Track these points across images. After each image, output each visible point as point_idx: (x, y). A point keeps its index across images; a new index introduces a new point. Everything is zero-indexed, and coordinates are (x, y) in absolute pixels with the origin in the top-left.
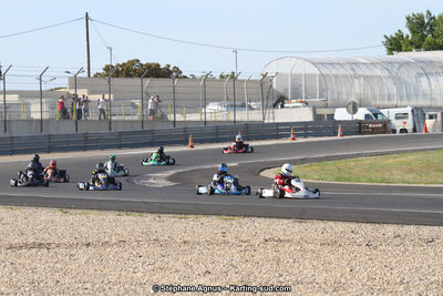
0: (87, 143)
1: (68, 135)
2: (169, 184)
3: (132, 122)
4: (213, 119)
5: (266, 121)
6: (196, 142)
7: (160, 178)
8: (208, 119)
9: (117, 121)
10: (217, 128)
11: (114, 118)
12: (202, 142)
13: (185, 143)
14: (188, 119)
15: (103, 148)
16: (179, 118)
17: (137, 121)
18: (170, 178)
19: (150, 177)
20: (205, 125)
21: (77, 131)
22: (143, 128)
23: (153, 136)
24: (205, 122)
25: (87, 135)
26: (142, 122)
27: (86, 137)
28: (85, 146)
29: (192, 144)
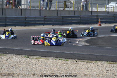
0: (45, 22)
1: (35, 18)
2: (86, 44)
3: (69, 11)
4: (112, 11)
6: (102, 22)
7: (81, 41)
8: (110, 10)
9: (61, 11)
10: (114, 16)
11: (60, 9)
12: (106, 23)
13: (97, 23)
14: (99, 10)
15: (53, 24)
16: (94, 9)
17: (72, 11)
18: (86, 41)
19: (76, 41)
20: (108, 14)
21: (40, 15)
22: (75, 15)
23: (80, 19)
24: (108, 12)
25: (46, 18)
26: (75, 11)
27: (45, 19)
28: (44, 23)
29: (100, 24)
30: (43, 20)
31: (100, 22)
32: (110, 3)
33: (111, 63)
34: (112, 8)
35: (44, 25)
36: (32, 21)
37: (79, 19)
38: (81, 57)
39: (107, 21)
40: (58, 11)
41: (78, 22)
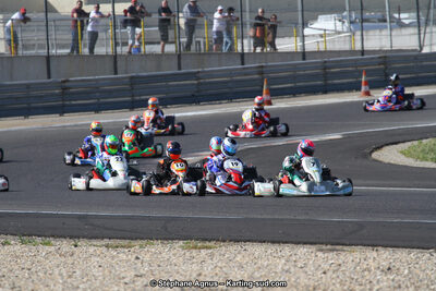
0: (64, 100)
1: (28, 86)
4: (322, 48)
5: (426, 50)
8: (311, 46)
9: (128, 57)
10: (325, 66)
11: (122, 50)
12: (294, 92)
15: (98, 109)
17: (169, 55)
20: (304, 59)
21: (49, 77)
22: (180, 68)
23: (198, 84)
24: (304, 55)
25: (67, 84)
26: (179, 56)
27: (65, 89)
28: (64, 106)
29: (269, 98)
30: (57, 95)
31: (267, 94)
32: (316, 19)
33: (195, 248)
34: (321, 36)
35: (62, 113)
36: (17, 98)
37: (193, 84)
38: (107, 229)
39: (300, 87)
40: (115, 57)
41: (189, 94)
